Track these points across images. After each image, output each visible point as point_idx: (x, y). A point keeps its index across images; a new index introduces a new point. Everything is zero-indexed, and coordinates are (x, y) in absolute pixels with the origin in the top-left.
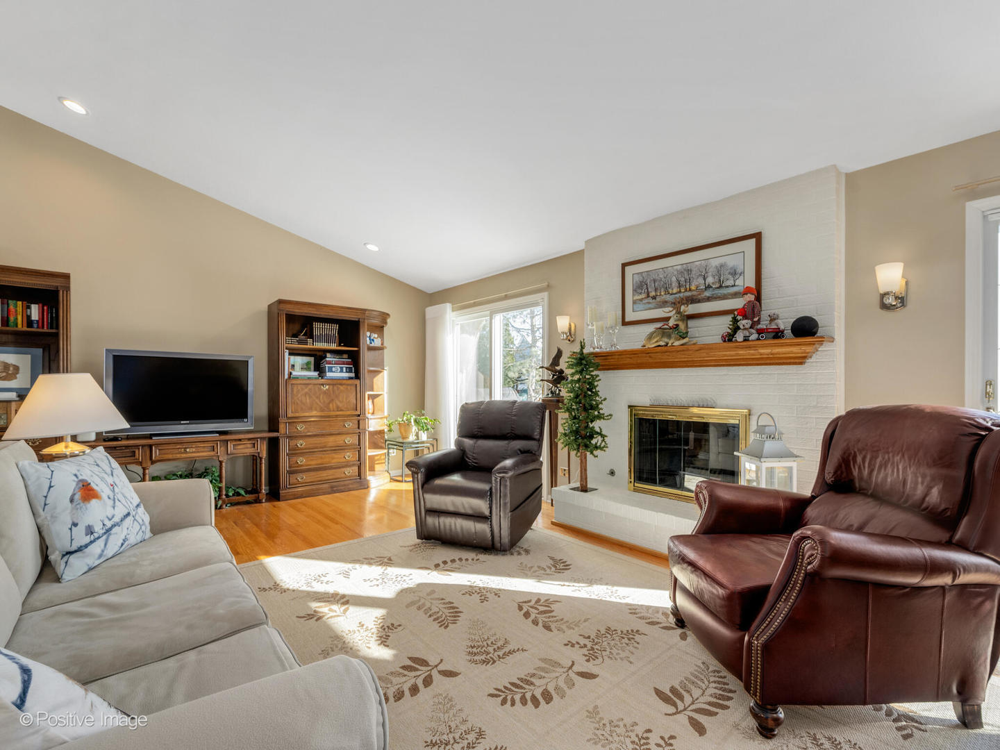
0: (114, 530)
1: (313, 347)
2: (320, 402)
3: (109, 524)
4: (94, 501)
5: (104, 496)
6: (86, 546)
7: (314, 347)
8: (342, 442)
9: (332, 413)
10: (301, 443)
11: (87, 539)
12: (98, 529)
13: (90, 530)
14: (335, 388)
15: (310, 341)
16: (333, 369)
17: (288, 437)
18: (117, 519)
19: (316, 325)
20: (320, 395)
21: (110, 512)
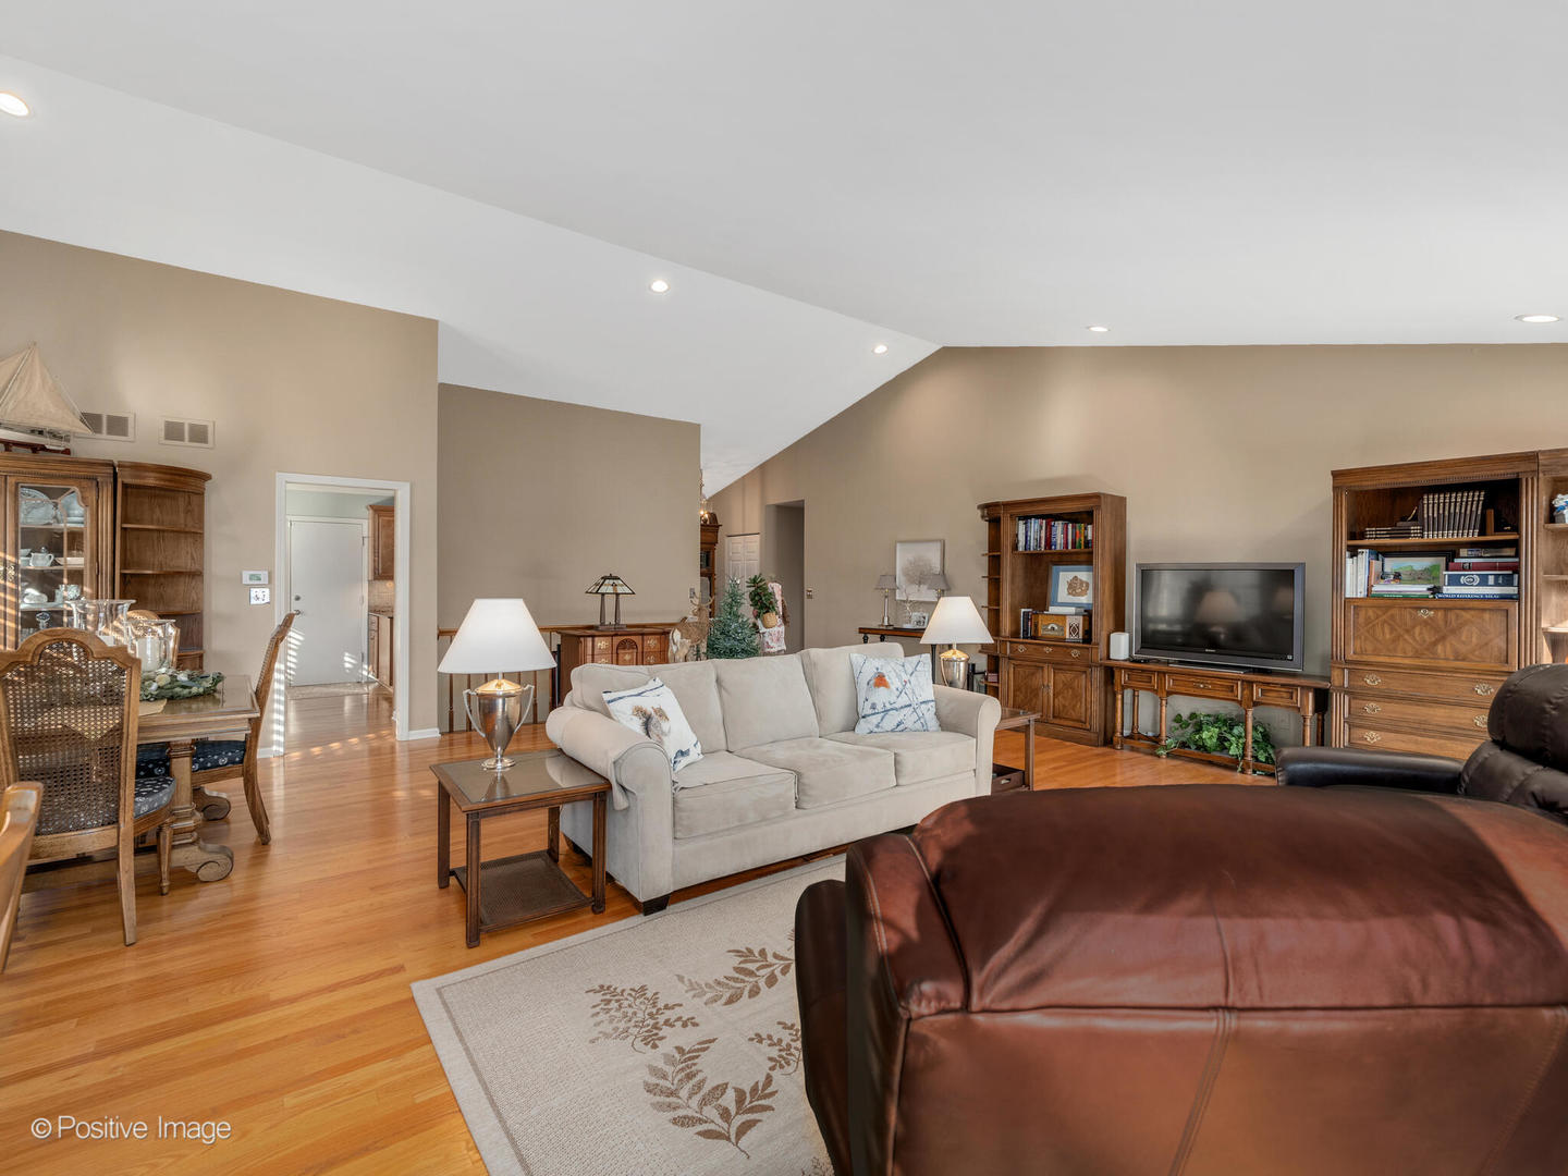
0: (891, 712)
1: (1421, 540)
2: (1415, 640)
3: (888, 707)
4: (882, 688)
5: (893, 687)
6: (869, 715)
7: (1425, 540)
8: (1469, 722)
9: (1442, 664)
10: (1372, 708)
11: (870, 711)
12: (879, 708)
13: (873, 707)
14: (1452, 616)
15: (1415, 529)
16: (1462, 580)
17: (1346, 693)
18: (896, 706)
19: (1428, 500)
20: (1414, 627)
21: (893, 699)
